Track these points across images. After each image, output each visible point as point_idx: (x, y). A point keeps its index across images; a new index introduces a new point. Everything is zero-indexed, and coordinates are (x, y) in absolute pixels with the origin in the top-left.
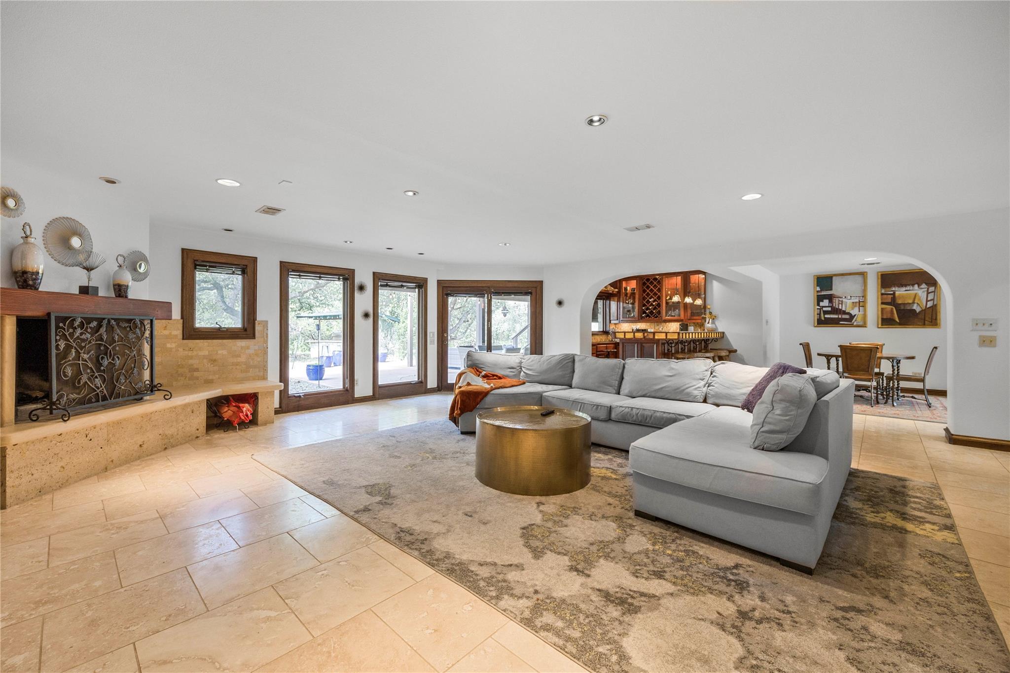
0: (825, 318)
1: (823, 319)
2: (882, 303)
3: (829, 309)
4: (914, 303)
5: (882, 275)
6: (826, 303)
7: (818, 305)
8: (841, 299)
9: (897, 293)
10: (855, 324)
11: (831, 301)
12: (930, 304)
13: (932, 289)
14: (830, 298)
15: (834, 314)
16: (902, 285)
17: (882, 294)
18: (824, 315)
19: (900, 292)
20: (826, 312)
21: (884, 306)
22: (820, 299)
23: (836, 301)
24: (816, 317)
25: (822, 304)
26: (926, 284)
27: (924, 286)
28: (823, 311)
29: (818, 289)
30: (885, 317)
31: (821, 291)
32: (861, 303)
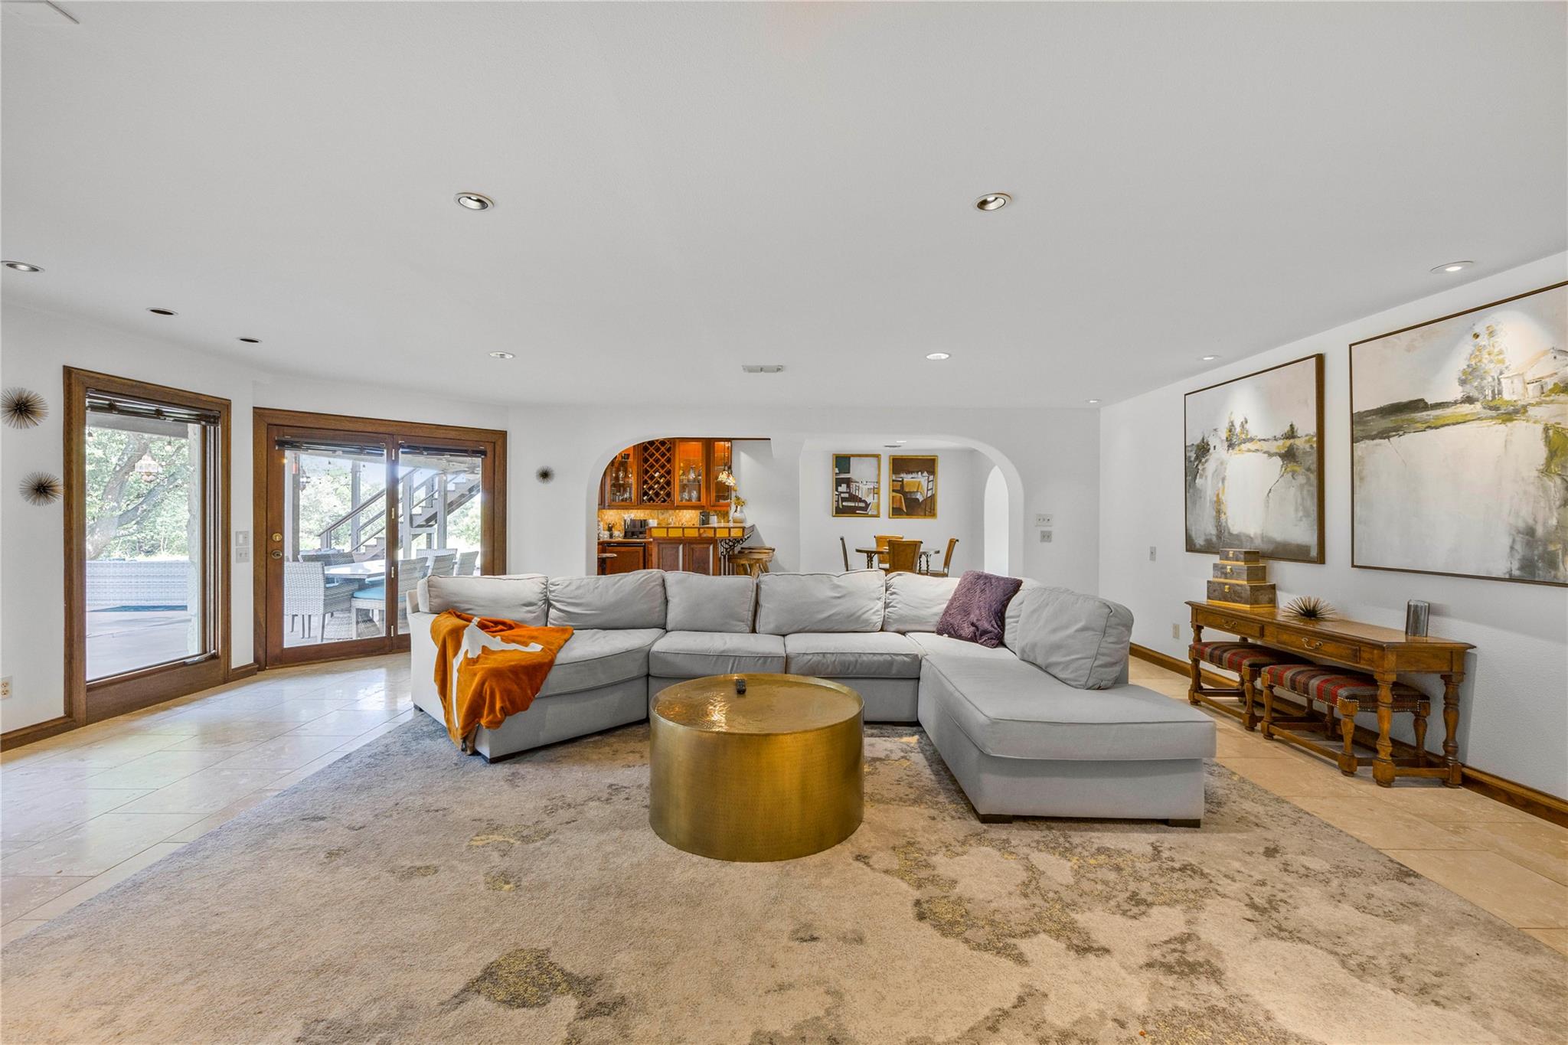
0: (843, 506)
1: (841, 507)
2: (893, 491)
3: (847, 495)
4: (917, 492)
5: (893, 459)
6: (843, 488)
7: (837, 490)
8: (857, 484)
9: (905, 480)
10: (870, 513)
11: (848, 487)
12: (929, 494)
13: (931, 478)
14: (848, 482)
15: (850, 501)
16: (909, 472)
17: (893, 481)
18: (842, 502)
19: (907, 478)
20: (844, 499)
21: (895, 494)
22: (839, 482)
23: (853, 485)
24: (835, 504)
25: (840, 489)
26: (927, 472)
27: (925, 474)
28: (842, 498)
29: (837, 471)
30: (895, 506)
31: (839, 473)
32: (875, 490)
